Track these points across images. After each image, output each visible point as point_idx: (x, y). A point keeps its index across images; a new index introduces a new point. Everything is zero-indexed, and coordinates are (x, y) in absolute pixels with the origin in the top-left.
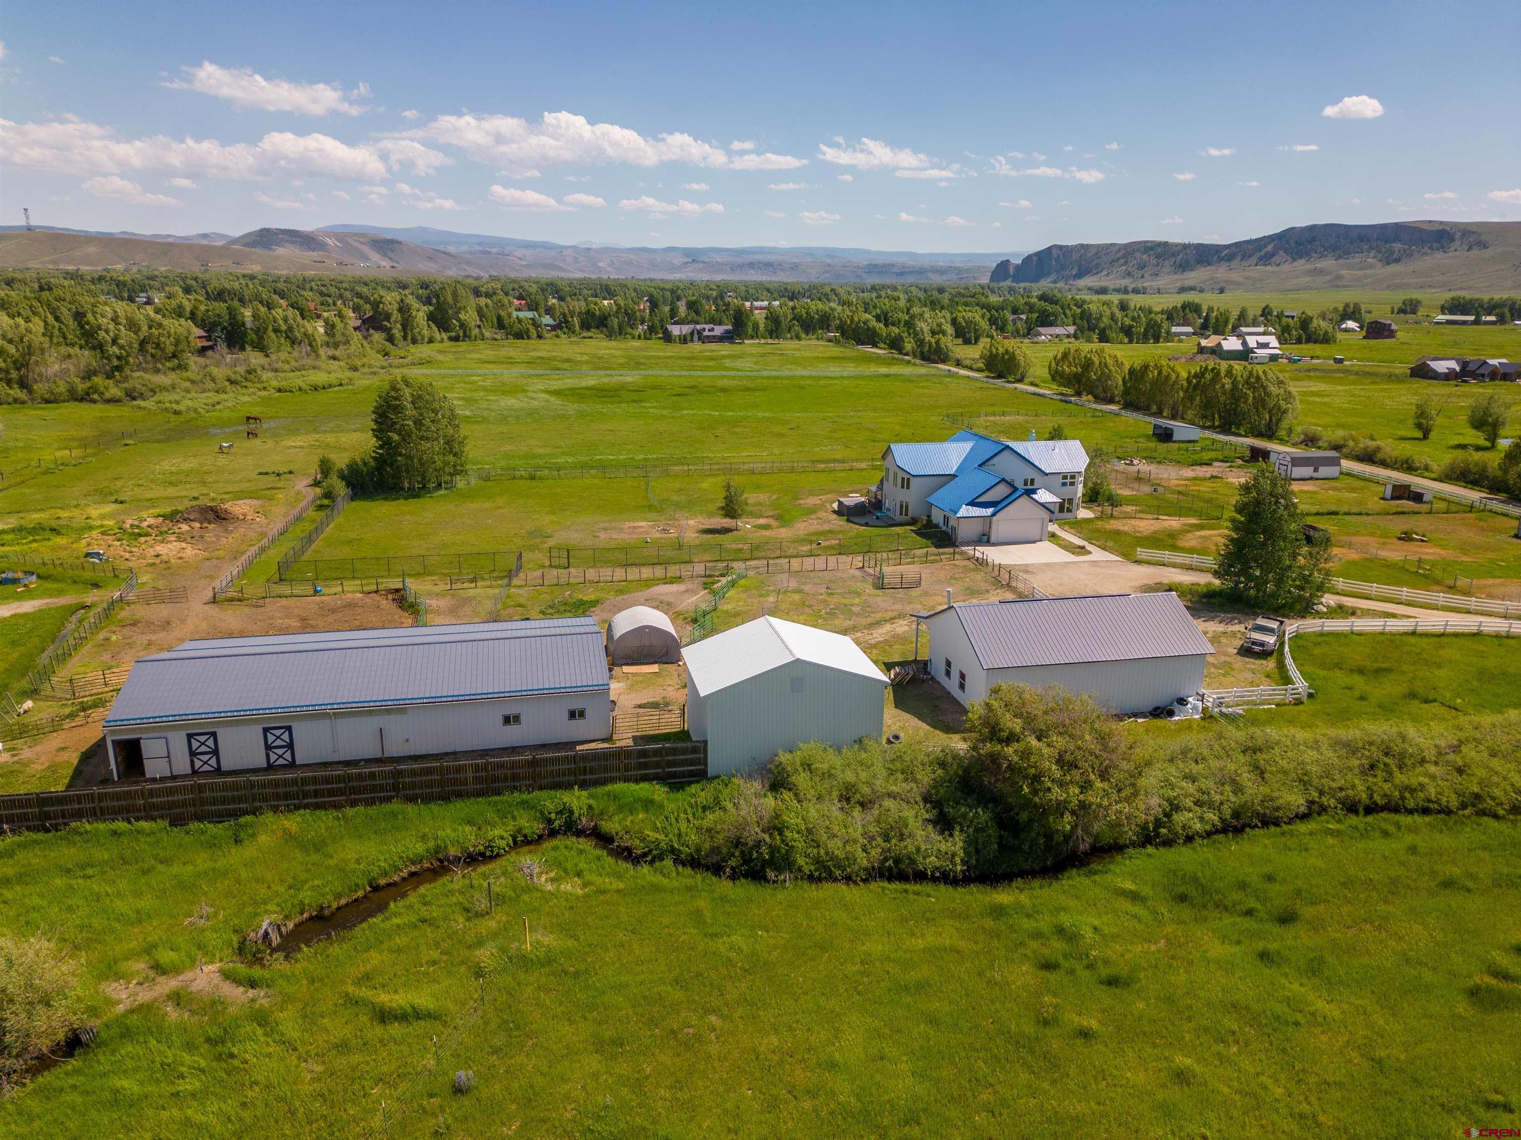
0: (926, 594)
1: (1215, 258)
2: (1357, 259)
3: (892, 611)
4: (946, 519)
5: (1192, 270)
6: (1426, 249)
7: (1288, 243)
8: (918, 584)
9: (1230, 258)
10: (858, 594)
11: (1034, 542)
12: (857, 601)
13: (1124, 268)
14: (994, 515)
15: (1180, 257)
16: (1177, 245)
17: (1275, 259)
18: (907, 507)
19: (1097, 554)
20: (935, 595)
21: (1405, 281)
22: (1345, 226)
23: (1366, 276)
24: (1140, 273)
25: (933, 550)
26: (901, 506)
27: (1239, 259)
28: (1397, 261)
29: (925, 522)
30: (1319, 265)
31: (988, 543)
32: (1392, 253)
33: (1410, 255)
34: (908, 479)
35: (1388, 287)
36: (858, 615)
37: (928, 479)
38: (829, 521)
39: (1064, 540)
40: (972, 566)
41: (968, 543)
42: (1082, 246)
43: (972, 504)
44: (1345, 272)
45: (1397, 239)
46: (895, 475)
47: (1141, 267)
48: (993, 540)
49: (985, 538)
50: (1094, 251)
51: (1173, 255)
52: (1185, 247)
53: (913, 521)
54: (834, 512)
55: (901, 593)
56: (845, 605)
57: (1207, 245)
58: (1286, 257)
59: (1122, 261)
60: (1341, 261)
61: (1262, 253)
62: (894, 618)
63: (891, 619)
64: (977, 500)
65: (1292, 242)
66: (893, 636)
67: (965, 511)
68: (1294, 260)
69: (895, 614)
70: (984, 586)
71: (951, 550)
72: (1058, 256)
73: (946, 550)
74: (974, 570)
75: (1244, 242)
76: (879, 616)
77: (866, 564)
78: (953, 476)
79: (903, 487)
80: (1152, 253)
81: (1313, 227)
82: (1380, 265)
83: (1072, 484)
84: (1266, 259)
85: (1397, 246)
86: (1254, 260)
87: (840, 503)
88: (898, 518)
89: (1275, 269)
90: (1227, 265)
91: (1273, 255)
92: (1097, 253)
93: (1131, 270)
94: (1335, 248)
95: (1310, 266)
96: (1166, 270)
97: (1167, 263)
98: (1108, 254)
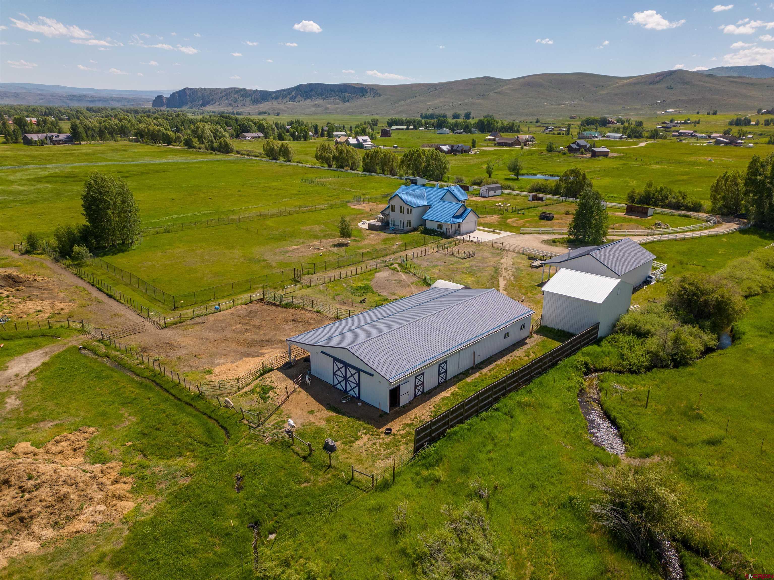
1: (270, 98)
2: (332, 100)
3: (488, 266)
4: (440, 225)
5: (260, 103)
6: (357, 96)
7: (301, 91)
9: (277, 98)
10: (462, 263)
13: (227, 101)
15: (253, 97)
16: (250, 90)
17: (297, 99)
18: (410, 223)
22: (324, 84)
23: (338, 108)
24: (236, 104)
26: (407, 223)
27: (281, 99)
28: (348, 101)
30: (316, 103)
32: (345, 97)
33: (352, 99)
34: (411, 210)
35: (348, 114)
42: (202, 89)
44: (328, 106)
46: (404, 206)
47: (236, 101)
48: (462, 232)
49: (458, 232)
50: (208, 92)
51: (249, 95)
52: (255, 91)
53: (417, 229)
57: (265, 91)
58: (301, 98)
59: (225, 98)
60: (325, 101)
61: (291, 96)
65: (303, 91)
66: (514, 276)
68: (305, 100)
69: (492, 267)
72: (190, 94)
79: (408, 213)
80: (239, 94)
81: (311, 84)
82: (341, 103)
84: (293, 99)
85: (347, 94)
86: (288, 99)
88: (406, 229)
89: (298, 104)
90: (276, 101)
91: (296, 97)
92: (210, 93)
93: (231, 102)
94: (322, 95)
95: (313, 103)
96: (248, 103)
97: (247, 99)
98: (216, 94)
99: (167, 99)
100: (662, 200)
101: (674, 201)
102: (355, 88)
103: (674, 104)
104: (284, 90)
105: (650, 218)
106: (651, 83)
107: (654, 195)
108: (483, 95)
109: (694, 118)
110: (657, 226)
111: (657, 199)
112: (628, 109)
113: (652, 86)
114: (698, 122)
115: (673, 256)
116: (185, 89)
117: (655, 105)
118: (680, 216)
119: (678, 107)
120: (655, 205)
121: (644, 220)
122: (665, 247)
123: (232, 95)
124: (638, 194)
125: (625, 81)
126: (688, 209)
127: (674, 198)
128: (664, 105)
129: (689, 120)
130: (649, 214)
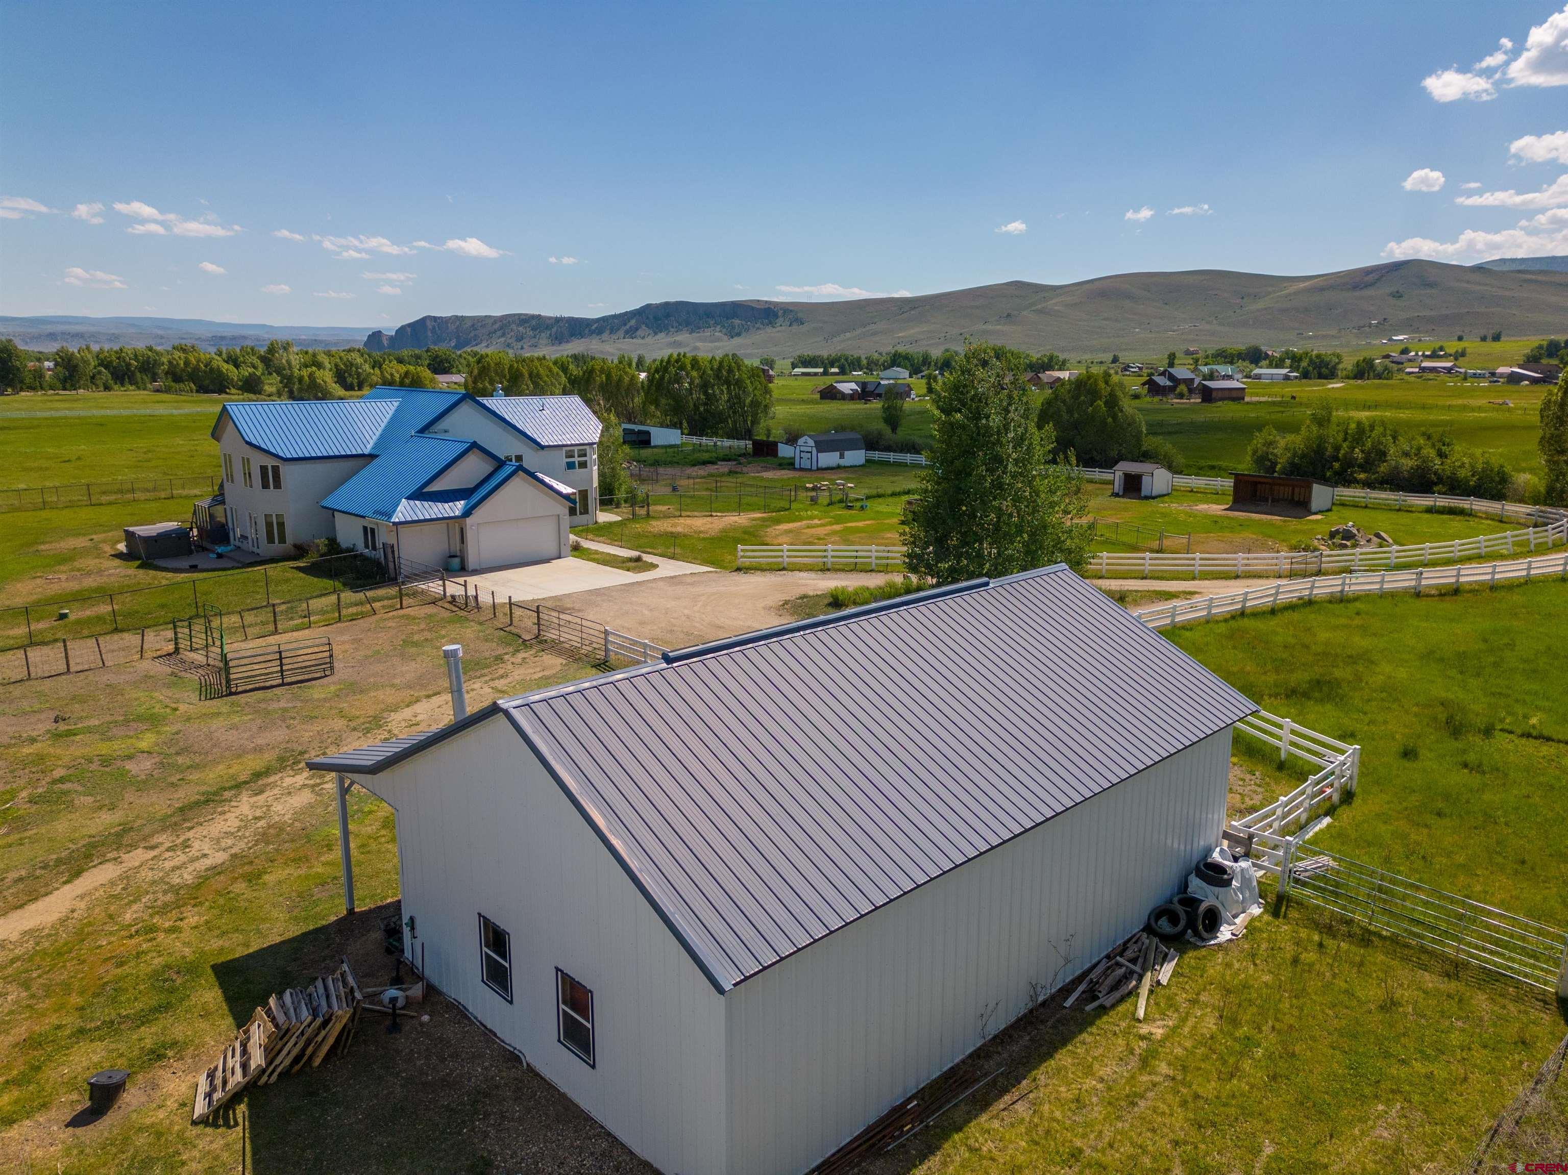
0: (353, 688)
1: (587, 331)
2: (707, 333)
3: (259, 750)
4: (369, 533)
5: (568, 342)
6: (758, 325)
7: (648, 318)
8: (327, 667)
9: (599, 332)
10: (153, 721)
11: (548, 561)
12: (147, 741)
13: (502, 339)
14: (467, 513)
15: (554, 330)
16: (550, 318)
17: (639, 333)
18: (281, 525)
19: (667, 568)
20: (376, 687)
21: (748, 351)
22: (692, 304)
23: (718, 348)
24: (519, 345)
25: (348, 596)
26: (269, 525)
27: (608, 332)
28: (739, 334)
29: (323, 549)
30: (677, 338)
31: (463, 570)
32: (733, 328)
33: (747, 330)
34: (276, 469)
36: (142, 786)
37: (319, 467)
38: (100, 572)
39: (596, 552)
40: (446, 614)
41: (426, 575)
42: (457, 317)
43: (419, 495)
44: (698, 344)
45: (735, 315)
46: (246, 462)
47: (520, 339)
48: (472, 563)
49: (456, 561)
50: (469, 324)
51: (548, 327)
52: (558, 320)
53: (300, 551)
54: (119, 556)
55: (282, 699)
56: (106, 761)
57: (577, 319)
58: (648, 331)
59: (499, 333)
60: (694, 334)
61: (628, 327)
62: (267, 772)
63: (257, 775)
64: (427, 489)
65: (651, 317)
66: (264, 837)
67: (405, 510)
68: (656, 334)
69: (269, 757)
70: (488, 650)
71: (393, 591)
72: (434, 328)
73: (381, 592)
74: (450, 622)
75: (610, 316)
76: (213, 776)
77: (184, 643)
78: (372, 457)
79: (265, 486)
80: (527, 325)
81: (667, 304)
82: (725, 338)
83: (583, 465)
84: (631, 333)
85: (737, 322)
86: (621, 333)
87: (130, 536)
88: (265, 549)
89: (640, 341)
90: (599, 337)
91: (637, 329)
92: (473, 325)
93: (510, 341)
94: (688, 324)
95: (670, 339)
96: (543, 341)
97: (543, 335)
98: (483, 326)
99: (391, 338)
100: (1366, 466)
101: (1408, 464)
102: (753, 308)
103: (1407, 325)
104: (614, 317)
105: (1319, 517)
106: (1355, 287)
107: (1337, 448)
108: (1009, 315)
109: (1453, 346)
110: (1337, 540)
111: (1349, 463)
112: (1310, 338)
113: (1357, 293)
114: (1463, 354)
115: (1402, 674)
116: (423, 321)
117: (1367, 329)
118: (1430, 510)
119: (1417, 330)
120: (1344, 479)
121: (1294, 524)
122: (1364, 630)
123: (514, 327)
124: (1287, 449)
125: (1302, 285)
126: (1456, 487)
127: (1406, 454)
128: (1385, 327)
129: (1441, 349)
130: (1314, 506)
